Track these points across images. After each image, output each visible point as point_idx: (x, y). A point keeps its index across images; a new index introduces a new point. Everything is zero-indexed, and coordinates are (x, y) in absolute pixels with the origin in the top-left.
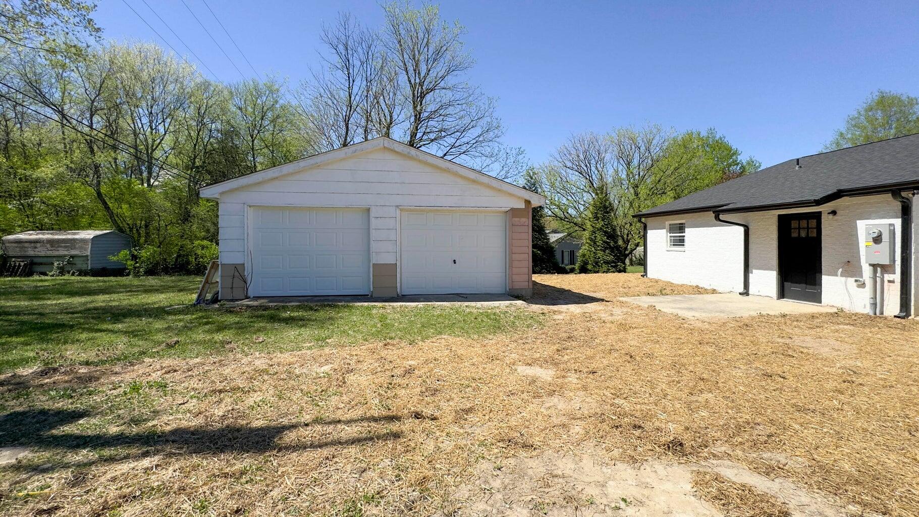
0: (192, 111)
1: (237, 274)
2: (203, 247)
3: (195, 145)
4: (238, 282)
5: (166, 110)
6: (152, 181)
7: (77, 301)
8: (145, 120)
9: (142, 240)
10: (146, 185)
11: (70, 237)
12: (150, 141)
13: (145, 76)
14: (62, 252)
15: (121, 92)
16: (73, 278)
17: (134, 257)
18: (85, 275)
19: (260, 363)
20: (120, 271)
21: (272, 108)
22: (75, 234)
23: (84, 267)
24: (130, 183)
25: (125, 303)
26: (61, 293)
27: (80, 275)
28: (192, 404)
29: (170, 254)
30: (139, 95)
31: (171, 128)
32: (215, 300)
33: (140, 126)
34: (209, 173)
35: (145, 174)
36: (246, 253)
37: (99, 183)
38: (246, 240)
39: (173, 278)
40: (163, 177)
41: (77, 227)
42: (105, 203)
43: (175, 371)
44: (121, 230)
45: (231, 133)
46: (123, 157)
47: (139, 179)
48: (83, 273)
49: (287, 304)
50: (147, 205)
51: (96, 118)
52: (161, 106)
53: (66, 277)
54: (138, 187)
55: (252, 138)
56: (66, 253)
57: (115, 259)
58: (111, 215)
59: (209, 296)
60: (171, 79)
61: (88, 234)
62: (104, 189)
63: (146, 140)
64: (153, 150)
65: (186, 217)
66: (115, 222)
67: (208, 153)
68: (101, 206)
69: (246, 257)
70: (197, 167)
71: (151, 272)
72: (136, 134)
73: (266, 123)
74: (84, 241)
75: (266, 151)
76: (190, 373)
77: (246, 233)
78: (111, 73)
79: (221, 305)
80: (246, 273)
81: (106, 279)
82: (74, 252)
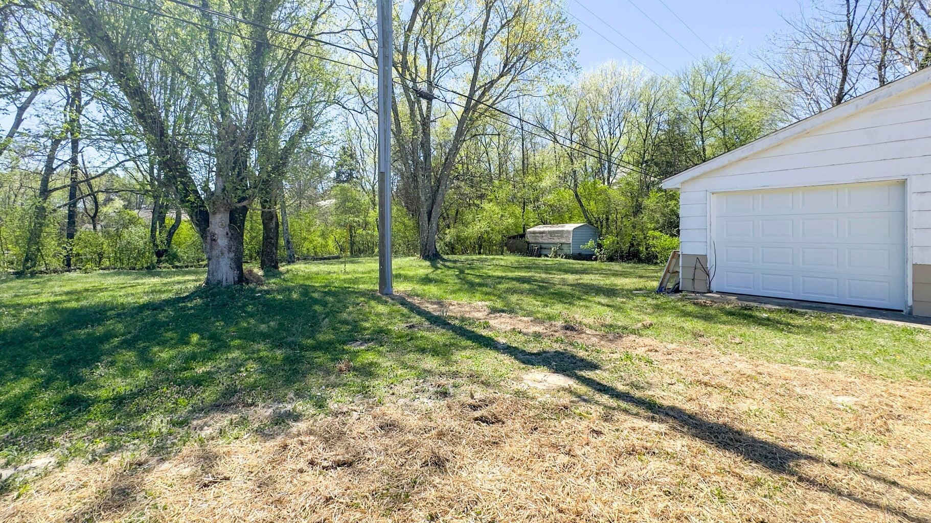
0: (642, 109)
1: (698, 265)
2: (654, 238)
3: (645, 140)
4: (700, 274)
5: (621, 115)
6: (611, 179)
7: (571, 278)
8: (606, 128)
9: (604, 231)
10: (606, 183)
11: (560, 229)
12: (609, 146)
13: (605, 91)
14: (556, 240)
15: (590, 110)
16: (562, 260)
17: (600, 246)
18: (569, 258)
19: (744, 366)
20: (589, 257)
21: (723, 82)
22: (562, 227)
23: (568, 252)
24: (595, 183)
25: (602, 283)
26: (560, 270)
27: (566, 258)
28: (680, 387)
29: (624, 244)
30: (601, 109)
31: (625, 131)
32: (676, 290)
33: (602, 134)
34: (657, 164)
35: (606, 175)
36: (708, 244)
37: (576, 185)
38: (708, 230)
39: (630, 265)
40: (620, 174)
41: (562, 221)
42: (580, 202)
43: (656, 351)
44: (590, 222)
45: (678, 120)
46: (591, 161)
47: (600, 179)
48: (568, 257)
49: (763, 305)
50: (608, 201)
51: (575, 135)
52: (617, 113)
53: (559, 259)
54: (600, 186)
55: (701, 120)
56: (558, 241)
57: (586, 247)
58: (584, 211)
59: (670, 286)
60: (624, 86)
61: (570, 227)
62: (580, 190)
63: (607, 145)
64: (612, 153)
65: (638, 209)
66: (586, 217)
67: (657, 146)
68: (578, 205)
69: (709, 248)
70: (646, 162)
71: (611, 259)
72: (599, 142)
73: (716, 100)
74: (568, 232)
75: (716, 131)
76: (670, 357)
77: (708, 221)
78: (583, 96)
79: (684, 296)
80: (708, 266)
81: (582, 262)
82: (563, 241)
